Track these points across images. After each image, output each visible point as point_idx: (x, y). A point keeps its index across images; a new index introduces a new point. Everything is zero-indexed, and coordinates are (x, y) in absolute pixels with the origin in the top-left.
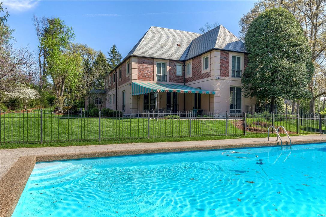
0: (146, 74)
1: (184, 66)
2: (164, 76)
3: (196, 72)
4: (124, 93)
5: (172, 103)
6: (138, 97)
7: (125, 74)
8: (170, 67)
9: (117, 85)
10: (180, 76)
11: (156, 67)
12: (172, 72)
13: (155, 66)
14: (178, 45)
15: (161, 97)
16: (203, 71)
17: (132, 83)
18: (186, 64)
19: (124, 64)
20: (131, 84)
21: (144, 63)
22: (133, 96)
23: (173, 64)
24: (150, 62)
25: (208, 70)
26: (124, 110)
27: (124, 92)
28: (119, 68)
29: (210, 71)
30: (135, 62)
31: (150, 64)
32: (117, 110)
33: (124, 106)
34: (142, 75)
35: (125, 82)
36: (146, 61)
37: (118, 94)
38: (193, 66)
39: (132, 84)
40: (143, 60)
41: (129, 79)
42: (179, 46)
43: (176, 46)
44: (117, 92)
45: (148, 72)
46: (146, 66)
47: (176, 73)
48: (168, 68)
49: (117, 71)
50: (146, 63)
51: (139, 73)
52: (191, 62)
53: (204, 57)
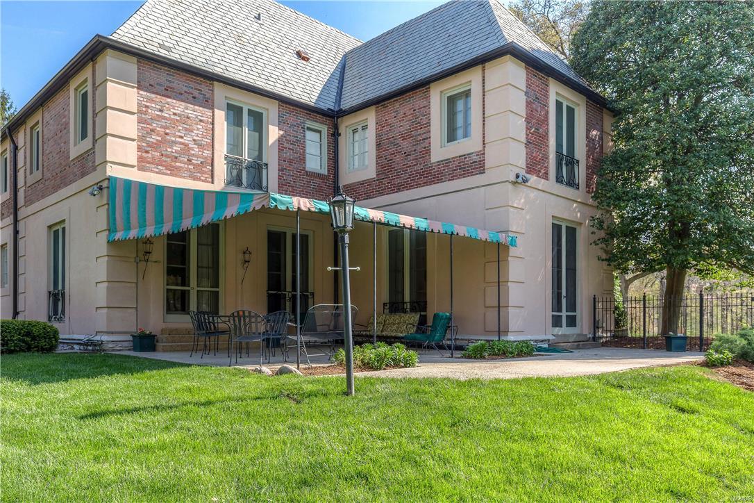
0: (177, 148)
1: (335, 135)
2: (258, 167)
3: (398, 158)
4: (57, 235)
5: (289, 288)
6: (141, 255)
7: (67, 143)
8: (282, 133)
9: (21, 201)
10: (318, 176)
11: (226, 123)
12: (289, 154)
13: (220, 115)
14: (299, 54)
15: (247, 257)
16: (440, 151)
17: (108, 179)
18: (342, 130)
19: (59, 100)
20: (101, 188)
21: (168, 92)
22: (112, 243)
23: (291, 119)
24: (196, 93)
25: (466, 146)
26: (56, 313)
27: (56, 233)
28: (30, 123)
29: (479, 148)
30: (122, 78)
31: (194, 100)
32: (16, 313)
33: (57, 298)
34: (156, 146)
35: (65, 182)
36: (180, 82)
37: (21, 244)
38: (378, 136)
39: (107, 187)
40: (162, 76)
41: (90, 161)
42: (304, 59)
43: (295, 59)
44: (16, 232)
45: (187, 140)
46: (179, 107)
47: (303, 160)
48: (273, 133)
49: (21, 138)
50: (179, 96)
51: (141, 138)
52: (370, 117)
53: (441, 92)
